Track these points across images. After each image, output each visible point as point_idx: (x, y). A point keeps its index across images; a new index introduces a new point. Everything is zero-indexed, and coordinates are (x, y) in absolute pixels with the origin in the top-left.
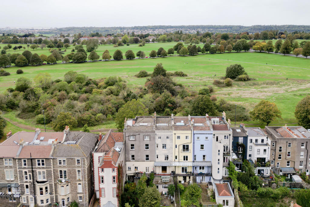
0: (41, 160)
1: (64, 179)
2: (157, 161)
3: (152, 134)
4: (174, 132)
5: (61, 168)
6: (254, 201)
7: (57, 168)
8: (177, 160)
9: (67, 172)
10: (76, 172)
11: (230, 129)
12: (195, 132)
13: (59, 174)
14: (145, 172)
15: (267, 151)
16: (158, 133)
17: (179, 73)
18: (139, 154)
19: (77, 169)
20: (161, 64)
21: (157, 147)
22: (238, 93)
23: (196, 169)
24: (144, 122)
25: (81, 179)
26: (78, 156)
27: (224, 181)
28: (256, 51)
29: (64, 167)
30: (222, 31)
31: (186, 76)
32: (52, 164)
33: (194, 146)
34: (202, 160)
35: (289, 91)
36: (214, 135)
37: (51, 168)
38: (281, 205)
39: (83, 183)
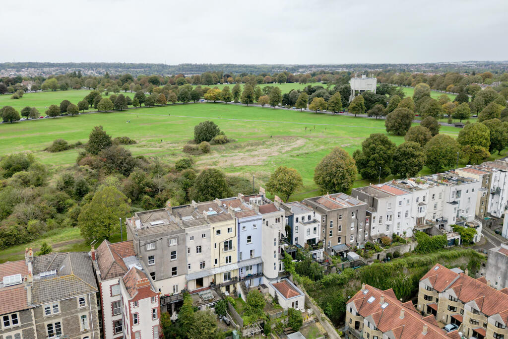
0: (10, 316)
1: (58, 337)
2: (189, 273)
3: (180, 235)
4: (212, 225)
5: (51, 320)
6: (319, 294)
7: (43, 322)
8: (217, 265)
9: (61, 324)
10: (78, 320)
11: (279, 209)
12: (241, 220)
13: (47, 331)
14: (173, 292)
15: (317, 229)
16: (190, 231)
17: (122, 139)
18: (162, 268)
19: (80, 315)
20: (102, 127)
21: (189, 252)
22: (226, 161)
23: (242, 272)
24: (154, 220)
25: (88, 328)
26: (81, 293)
27: (281, 279)
28: (209, 101)
29: (56, 316)
30: (137, 71)
31: (135, 142)
32: (33, 318)
33: (239, 240)
34: (249, 257)
35: (283, 152)
36: (264, 220)
37: (32, 324)
38: (347, 291)
39: (92, 334)
